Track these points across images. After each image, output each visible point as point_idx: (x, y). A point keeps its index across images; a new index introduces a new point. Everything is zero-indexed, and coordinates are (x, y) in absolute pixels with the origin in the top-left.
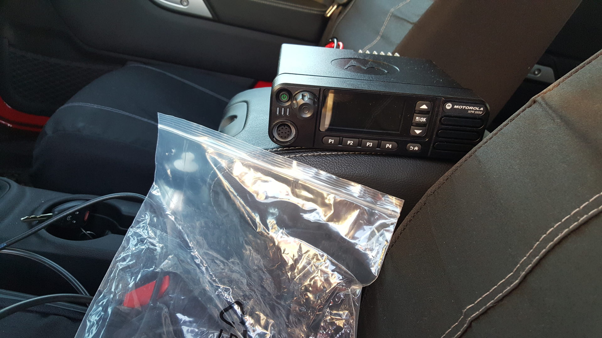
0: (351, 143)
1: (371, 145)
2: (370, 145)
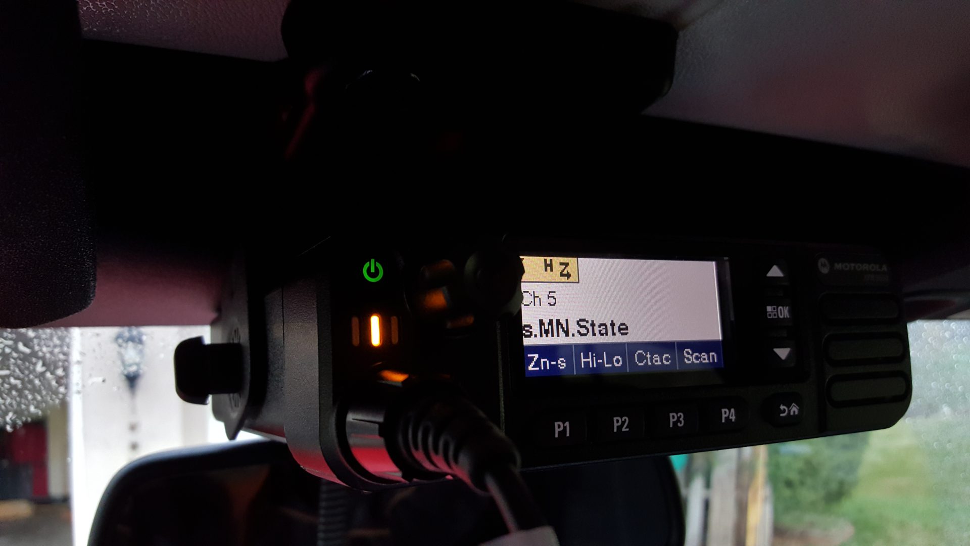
0: (623, 423)
1: (681, 419)
2: (678, 420)
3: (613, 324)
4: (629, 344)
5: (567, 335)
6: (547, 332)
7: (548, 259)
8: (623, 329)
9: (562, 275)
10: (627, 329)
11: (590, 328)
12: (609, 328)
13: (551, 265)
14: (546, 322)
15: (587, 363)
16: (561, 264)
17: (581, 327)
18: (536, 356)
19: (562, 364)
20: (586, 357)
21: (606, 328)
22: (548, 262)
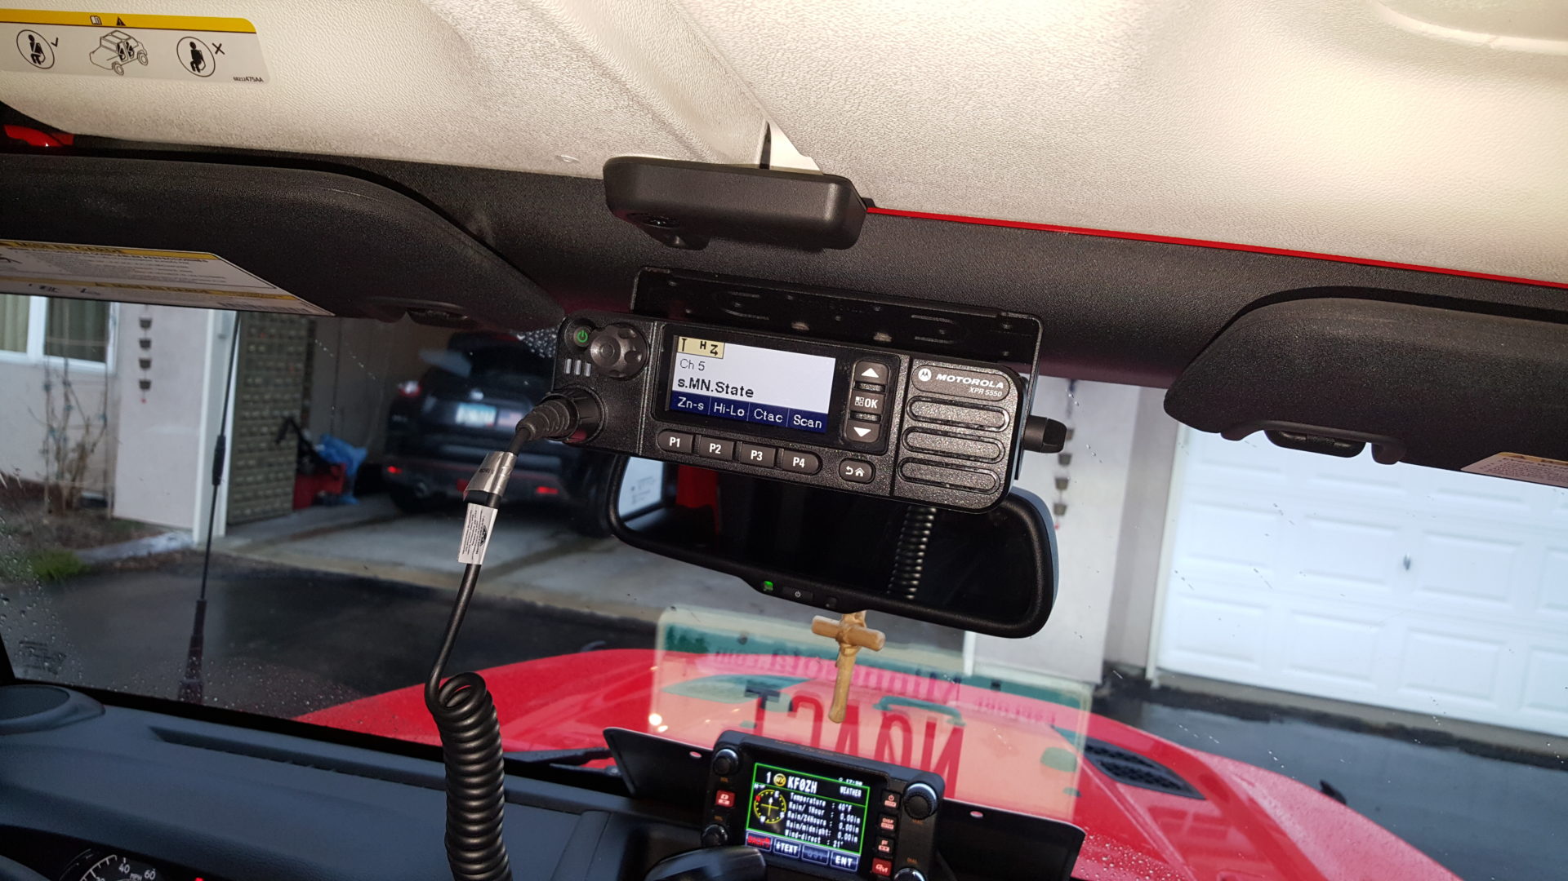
0: (717, 448)
1: (760, 456)
2: (758, 456)
3: (742, 389)
4: (752, 404)
5: (708, 389)
6: (694, 386)
7: (704, 341)
8: (750, 393)
9: (711, 352)
10: (752, 393)
11: (725, 389)
12: (739, 391)
13: (705, 345)
14: (695, 380)
15: (718, 410)
16: (712, 345)
17: (719, 387)
18: (684, 399)
19: (701, 407)
20: (719, 405)
21: (737, 391)
22: (703, 343)
